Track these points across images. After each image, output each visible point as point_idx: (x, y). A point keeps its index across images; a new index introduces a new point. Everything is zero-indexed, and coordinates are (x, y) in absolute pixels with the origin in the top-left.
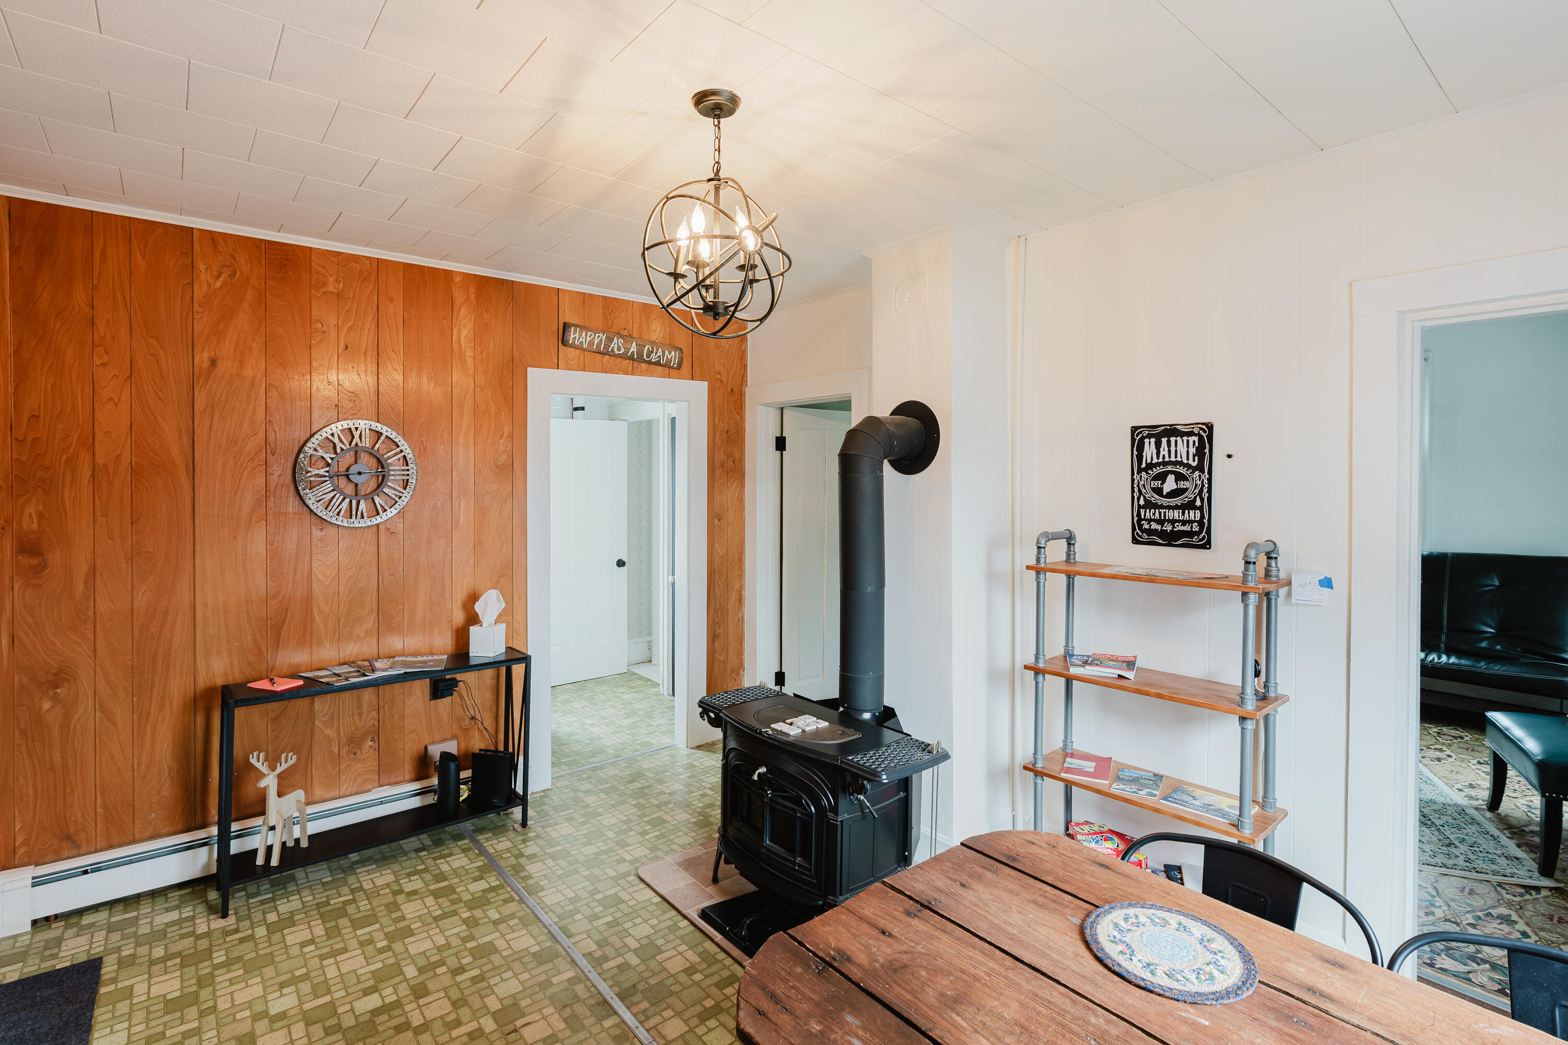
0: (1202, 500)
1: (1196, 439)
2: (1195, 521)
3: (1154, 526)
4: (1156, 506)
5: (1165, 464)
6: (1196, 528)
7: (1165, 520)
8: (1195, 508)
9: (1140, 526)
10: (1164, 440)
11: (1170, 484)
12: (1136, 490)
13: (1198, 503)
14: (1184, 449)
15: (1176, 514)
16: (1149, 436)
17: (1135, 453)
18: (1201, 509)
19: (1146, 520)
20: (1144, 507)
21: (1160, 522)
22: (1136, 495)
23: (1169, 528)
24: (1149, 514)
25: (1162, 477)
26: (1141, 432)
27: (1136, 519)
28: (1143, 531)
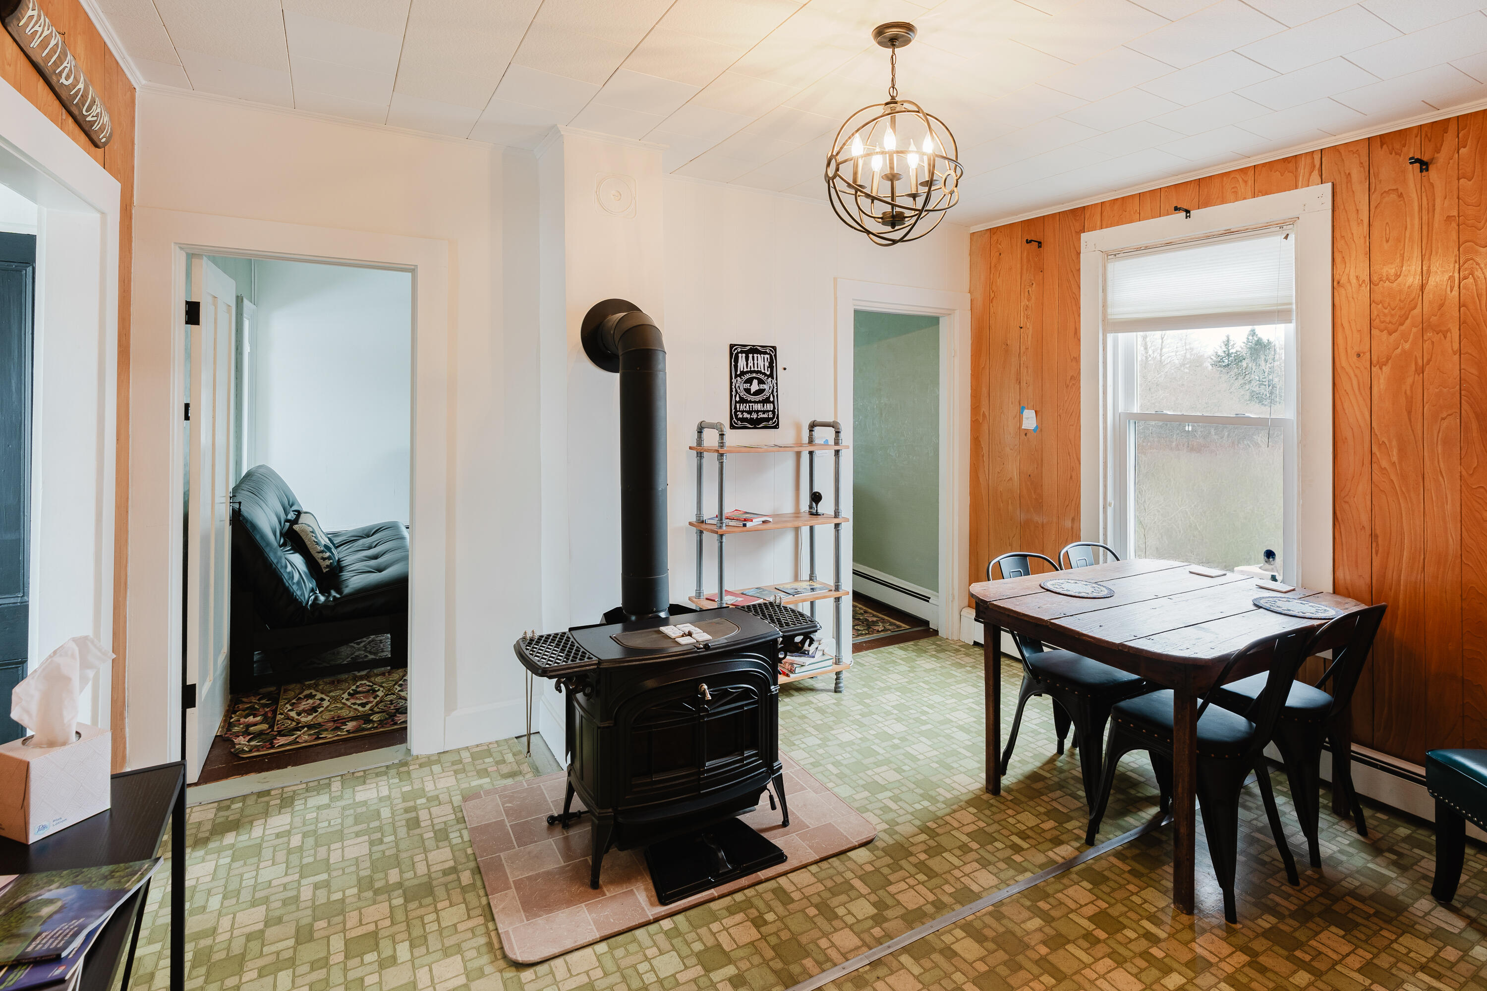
0: (774, 396)
1: (768, 356)
2: (770, 411)
3: (746, 415)
4: (747, 402)
5: (751, 372)
6: (771, 416)
7: (753, 411)
8: (770, 402)
9: (736, 416)
10: (751, 356)
11: (755, 387)
12: (734, 390)
13: (771, 399)
14: (761, 362)
15: (758, 407)
16: (742, 352)
17: (733, 363)
18: (773, 402)
19: (739, 411)
20: (740, 402)
21: (750, 412)
22: (734, 393)
23: (754, 416)
24: (742, 407)
25: (749, 381)
26: (736, 349)
27: (733, 411)
28: (738, 419)
